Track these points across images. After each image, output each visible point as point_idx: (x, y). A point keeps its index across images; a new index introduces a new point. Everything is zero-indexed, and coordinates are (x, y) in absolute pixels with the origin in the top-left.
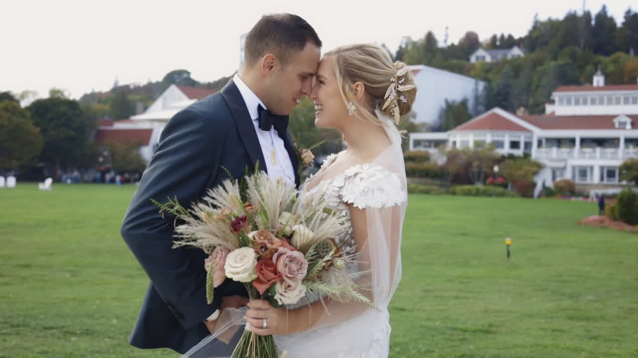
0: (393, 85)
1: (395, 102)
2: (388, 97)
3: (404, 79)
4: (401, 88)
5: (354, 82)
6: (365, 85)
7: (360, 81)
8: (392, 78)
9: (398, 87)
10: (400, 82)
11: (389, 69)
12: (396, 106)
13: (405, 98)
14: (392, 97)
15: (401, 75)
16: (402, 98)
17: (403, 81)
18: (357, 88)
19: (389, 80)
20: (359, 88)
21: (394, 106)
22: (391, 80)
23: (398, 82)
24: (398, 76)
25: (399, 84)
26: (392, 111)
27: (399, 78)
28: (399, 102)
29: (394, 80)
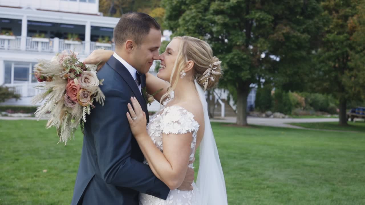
0: (210, 69)
1: (207, 79)
2: (205, 75)
3: (216, 67)
4: (213, 72)
5: (189, 60)
6: (194, 63)
7: (193, 60)
8: (211, 65)
9: (212, 71)
10: (214, 69)
11: (210, 59)
12: (207, 81)
13: (213, 78)
14: (206, 76)
15: (216, 65)
16: (212, 78)
17: (215, 68)
18: (189, 64)
19: (209, 66)
20: (190, 64)
21: (206, 81)
22: (210, 66)
23: (213, 68)
24: (214, 65)
25: (213, 70)
26: (204, 83)
27: (214, 66)
28: (209, 79)
29: (211, 66)
